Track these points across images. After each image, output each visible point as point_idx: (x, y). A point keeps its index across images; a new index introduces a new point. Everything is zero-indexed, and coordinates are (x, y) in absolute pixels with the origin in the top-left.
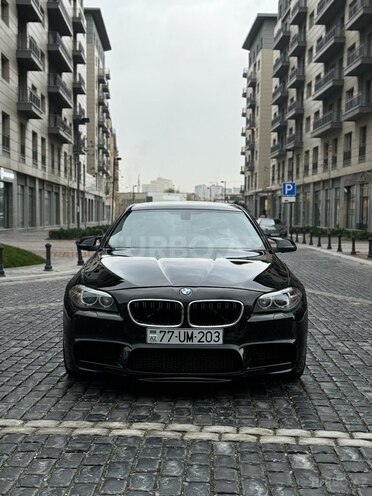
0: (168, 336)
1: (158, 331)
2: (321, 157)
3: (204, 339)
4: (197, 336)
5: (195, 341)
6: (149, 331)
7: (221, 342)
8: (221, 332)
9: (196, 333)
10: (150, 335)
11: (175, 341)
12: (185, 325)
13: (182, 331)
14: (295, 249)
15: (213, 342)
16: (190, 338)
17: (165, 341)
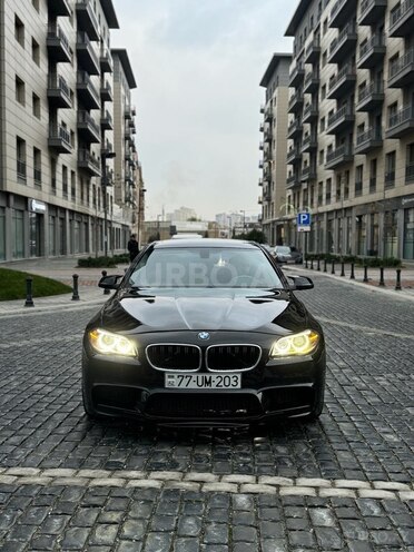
0: (185, 381)
1: (176, 376)
2: (334, 187)
3: (222, 384)
4: (215, 380)
5: (214, 386)
6: (167, 375)
7: (239, 386)
8: (239, 376)
9: (214, 377)
10: (167, 380)
11: (193, 386)
12: (204, 370)
13: (200, 376)
14: (312, 287)
15: (231, 387)
16: (209, 383)
17: (183, 386)
